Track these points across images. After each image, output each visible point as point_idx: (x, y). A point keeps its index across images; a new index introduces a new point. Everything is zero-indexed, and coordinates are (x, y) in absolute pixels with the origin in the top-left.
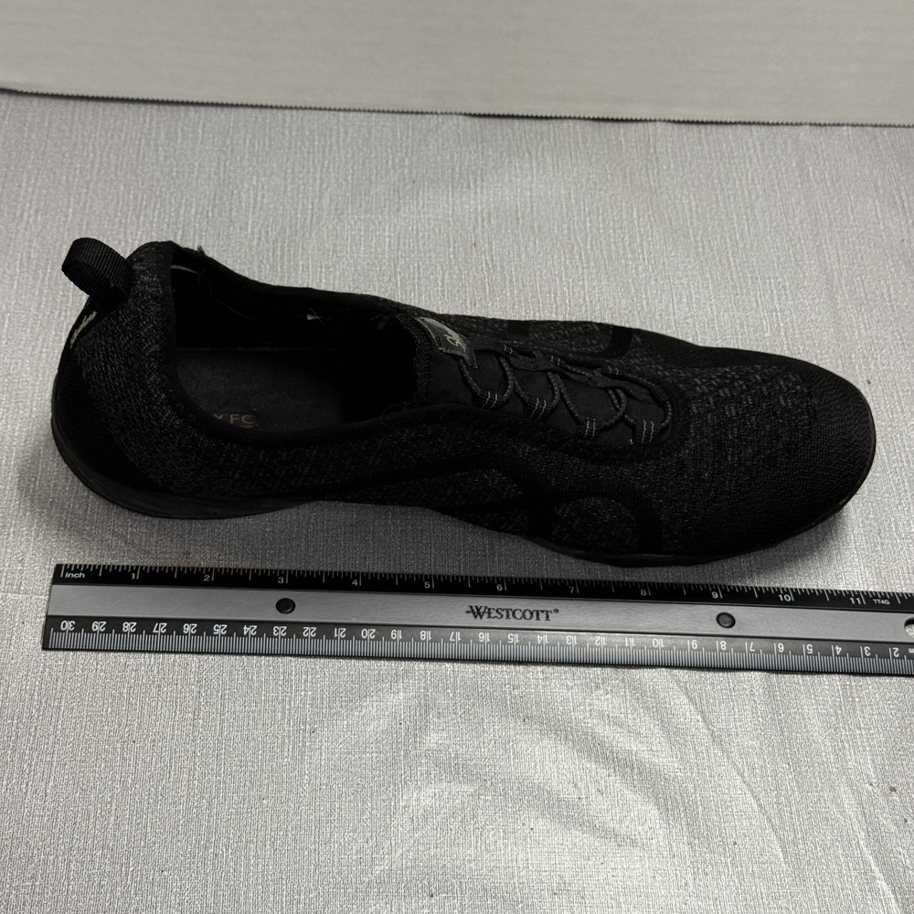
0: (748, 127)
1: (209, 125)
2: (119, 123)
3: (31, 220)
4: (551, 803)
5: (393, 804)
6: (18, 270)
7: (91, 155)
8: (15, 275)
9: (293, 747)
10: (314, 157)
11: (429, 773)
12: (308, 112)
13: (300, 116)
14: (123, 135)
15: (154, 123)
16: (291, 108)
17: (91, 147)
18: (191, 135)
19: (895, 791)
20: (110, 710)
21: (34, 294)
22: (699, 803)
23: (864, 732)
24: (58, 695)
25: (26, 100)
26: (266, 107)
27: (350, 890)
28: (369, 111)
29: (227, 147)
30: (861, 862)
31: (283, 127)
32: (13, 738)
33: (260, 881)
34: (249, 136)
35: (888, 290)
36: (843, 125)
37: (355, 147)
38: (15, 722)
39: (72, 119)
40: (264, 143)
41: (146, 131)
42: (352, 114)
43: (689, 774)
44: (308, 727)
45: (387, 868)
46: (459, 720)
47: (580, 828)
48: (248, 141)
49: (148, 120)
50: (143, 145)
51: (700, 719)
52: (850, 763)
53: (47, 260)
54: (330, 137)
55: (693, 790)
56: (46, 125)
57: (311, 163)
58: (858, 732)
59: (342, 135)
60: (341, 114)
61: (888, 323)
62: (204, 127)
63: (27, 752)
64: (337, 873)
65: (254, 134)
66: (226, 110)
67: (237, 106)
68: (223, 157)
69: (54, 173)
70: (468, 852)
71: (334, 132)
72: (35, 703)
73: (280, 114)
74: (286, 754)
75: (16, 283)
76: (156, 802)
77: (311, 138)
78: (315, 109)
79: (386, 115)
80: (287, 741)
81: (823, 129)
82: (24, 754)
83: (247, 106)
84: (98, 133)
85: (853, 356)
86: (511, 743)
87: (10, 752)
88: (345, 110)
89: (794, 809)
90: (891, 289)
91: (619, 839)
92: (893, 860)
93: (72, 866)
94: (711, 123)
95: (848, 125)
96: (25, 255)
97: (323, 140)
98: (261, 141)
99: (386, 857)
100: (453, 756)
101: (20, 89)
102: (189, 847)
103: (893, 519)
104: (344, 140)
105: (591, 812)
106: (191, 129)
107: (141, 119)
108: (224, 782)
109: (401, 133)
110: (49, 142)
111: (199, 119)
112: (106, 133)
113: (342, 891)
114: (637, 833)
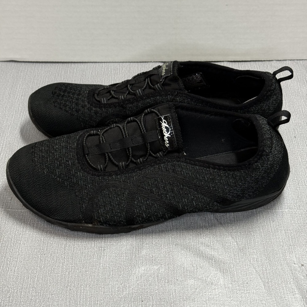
0: (255, 62)
1: (78, 69)
2: (49, 69)
3: (20, 98)
4: (184, 271)
5: (130, 272)
6: (15, 113)
7: (40, 79)
8: (14, 114)
9: (98, 255)
10: (111, 77)
11: (143, 263)
12: (110, 63)
13: (107, 65)
14: (50, 73)
15: (60, 69)
16: (105, 62)
17: (40, 77)
18: (72, 72)
19: (303, 266)
20: (37, 245)
21: (19, 120)
22: (235, 271)
23: (292, 247)
24: (20, 239)
25: (20, 64)
26: (97, 62)
27: (115, 300)
28: (130, 62)
29: (84, 75)
30: (291, 289)
31: (102, 68)
32: (5, 253)
33: (84, 297)
34: (91, 71)
35: (302, 109)
36: (287, 60)
37: (125, 73)
38: (6, 248)
39: (35, 69)
40: (96, 73)
41: (58, 71)
42: (124, 63)
43: (232, 261)
44: (103, 249)
45: (128, 293)
46: (153, 245)
47: (194, 279)
48: (90, 73)
49: (59, 68)
50: (57, 75)
51: (236, 244)
52: (287, 257)
53: (24, 110)
54: (117, 71)
55: (233, 267)
56: (26, 71)
57: (111, 78)
58: (290, 247)
59: (121, 70)
60: (121, 63)
61: (302, 119)
62: (76, 69)
63: (9, 258)
64: (111, 295)
65: (92, 70)
66: (84, 64)
67: (87, 62)
68: (82, 78)
69: (28, 84)
70: (155, 287)
71: (118, 69)
72: (13, 242)
73: (101, 65)
74: (95, 257)
75: (14, 117)
76: (51, 273)
77: (111, 71)
78: (112, 62)
79: (135, 63)
80: (95, 253)
81: (280, 62)
82: (8, 258)
83: (90, 62)
84: (42, 73)
85: (290, 129)
86: (171, 252)
87: (3, 258)
88: (122, 62)
89: (268, 272)
90: (303, 109)
91: (207, 282)
92: (302, 288)
93: (22, 293)
94: (243, 61)
95: (288, 60)
96: (17, 109)
97: (115, 72)
98: (95, 73)
99: (128, 289)
100: (151, 257)
101: (18, 60)
102: (61, 287)
103: (303, 180)
104: (122, 71)
105: (198, 274)
106: (72, 70)
107: (57, 68)
108: (74, 266)
109: (140, 68)
110: (27, 76)
111: (75, 67)
112: (45, 72)
113: (112, 300)
114: (213, 280)
